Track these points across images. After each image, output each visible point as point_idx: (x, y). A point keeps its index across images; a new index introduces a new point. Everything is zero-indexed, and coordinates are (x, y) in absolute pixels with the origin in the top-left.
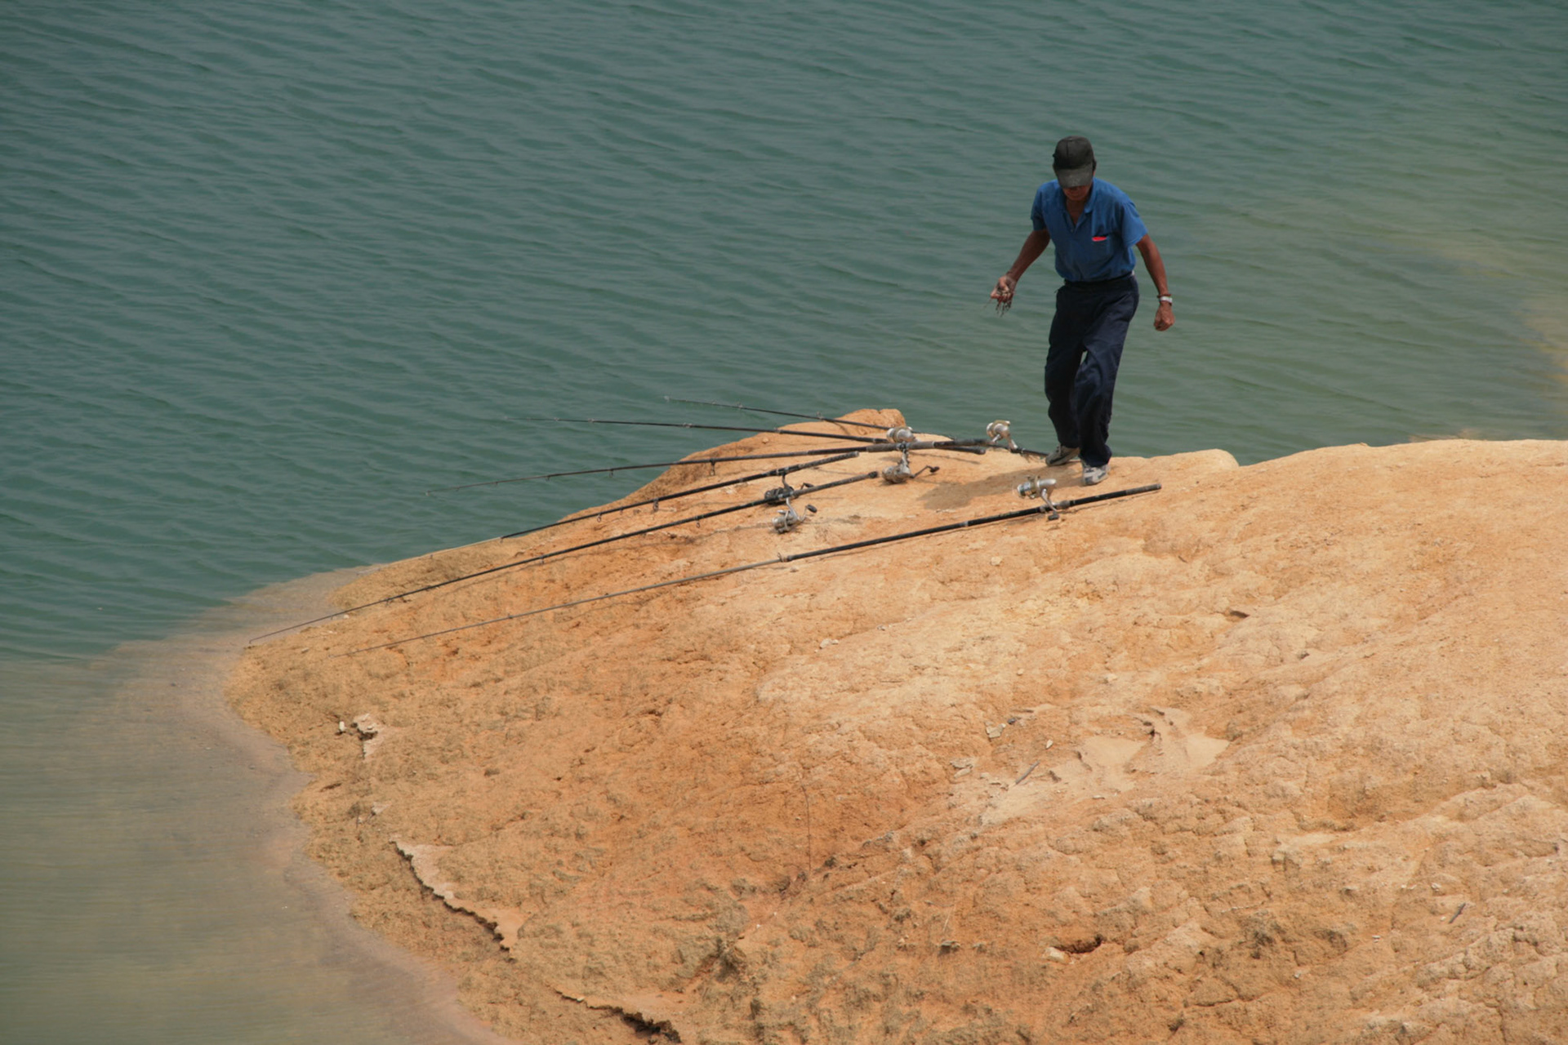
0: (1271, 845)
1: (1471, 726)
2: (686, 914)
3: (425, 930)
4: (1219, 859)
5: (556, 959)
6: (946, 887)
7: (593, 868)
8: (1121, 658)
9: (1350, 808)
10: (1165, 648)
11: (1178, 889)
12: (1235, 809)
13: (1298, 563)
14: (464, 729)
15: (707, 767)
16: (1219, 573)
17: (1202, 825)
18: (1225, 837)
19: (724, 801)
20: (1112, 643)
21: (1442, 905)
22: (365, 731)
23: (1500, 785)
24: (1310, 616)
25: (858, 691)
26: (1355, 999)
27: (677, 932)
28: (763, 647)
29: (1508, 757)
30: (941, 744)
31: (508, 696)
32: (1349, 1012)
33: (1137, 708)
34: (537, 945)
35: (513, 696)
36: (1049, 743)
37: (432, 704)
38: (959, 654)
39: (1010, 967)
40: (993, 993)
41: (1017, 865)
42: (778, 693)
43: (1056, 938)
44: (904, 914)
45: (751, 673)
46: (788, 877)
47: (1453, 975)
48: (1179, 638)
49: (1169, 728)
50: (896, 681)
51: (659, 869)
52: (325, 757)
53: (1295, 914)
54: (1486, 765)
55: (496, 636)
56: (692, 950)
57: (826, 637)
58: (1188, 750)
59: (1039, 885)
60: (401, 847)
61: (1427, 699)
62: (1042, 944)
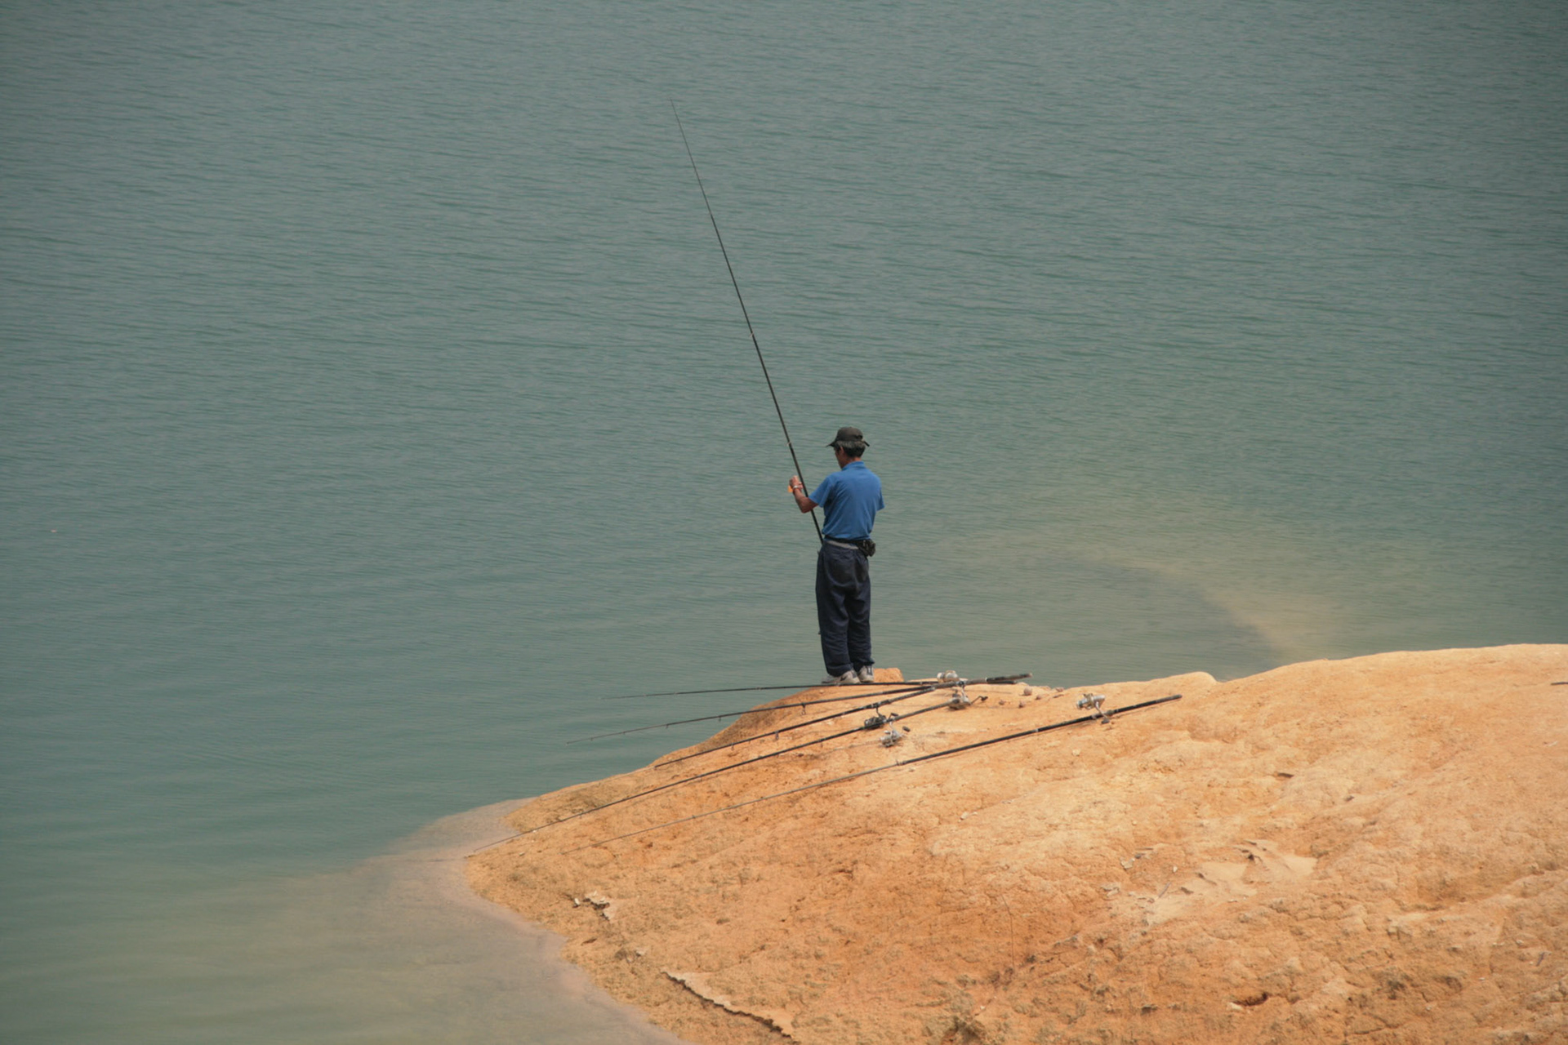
0: (1384, 922)
1: (1515, 834)
2: (926, 1002)
3: (715, 1029)
4: (1347, 934)
5: (832, 1039)
6: (1132, 968)
7: (835, 977)
8: (1206, 809)
9: (1436, 894)
10: (1237, 801)
11: (1319, 957)
12: (1349, 901)
13: (1320, 738)
14: (686, 894)
15: (908, 903)
16: (1260, 748)
17: (1326, 913)
18: (1346, 919)
19: (933, 923)
20: (1197, 799)
21: (1528, 954)
22: (598, 903)
23: (1546, 872)
24: (1346, 772)
25: (1011, 844)
26: (1479, 1021)
27: (922, 1015)
28: (917, 821)
29: (1549, 852)
30: (1090, 874)
31: (713, 870)
32: (1476, 1030)
33: (1233, 841)
34: (812, 1031)
35: (717, 870)
36: (1175, 869)
37: (645, 881)
38: (1080, 814)
39: (1202, 1018)
40: (1193, 1036)
41: (1187, 950)
42: (947, 850)
43: (1233, 996)
44: (1104, 989)
45: (915, 838)
46: (998, 972)
47: (1553, 999)
48: (1245, 793)
49: (1264, 853)
50: (1038, 835)
51: (894, 973)
52: (572, 923)
53: (1418, 967)
54: (1534, 859)
55: (679, 833)
56: (936, 1026)
57: (963, 812)
58: (1288, 864)
59: (1210, 962)
60: (672, 975)
61: (1472, 817)
62: (1223, 1000)
